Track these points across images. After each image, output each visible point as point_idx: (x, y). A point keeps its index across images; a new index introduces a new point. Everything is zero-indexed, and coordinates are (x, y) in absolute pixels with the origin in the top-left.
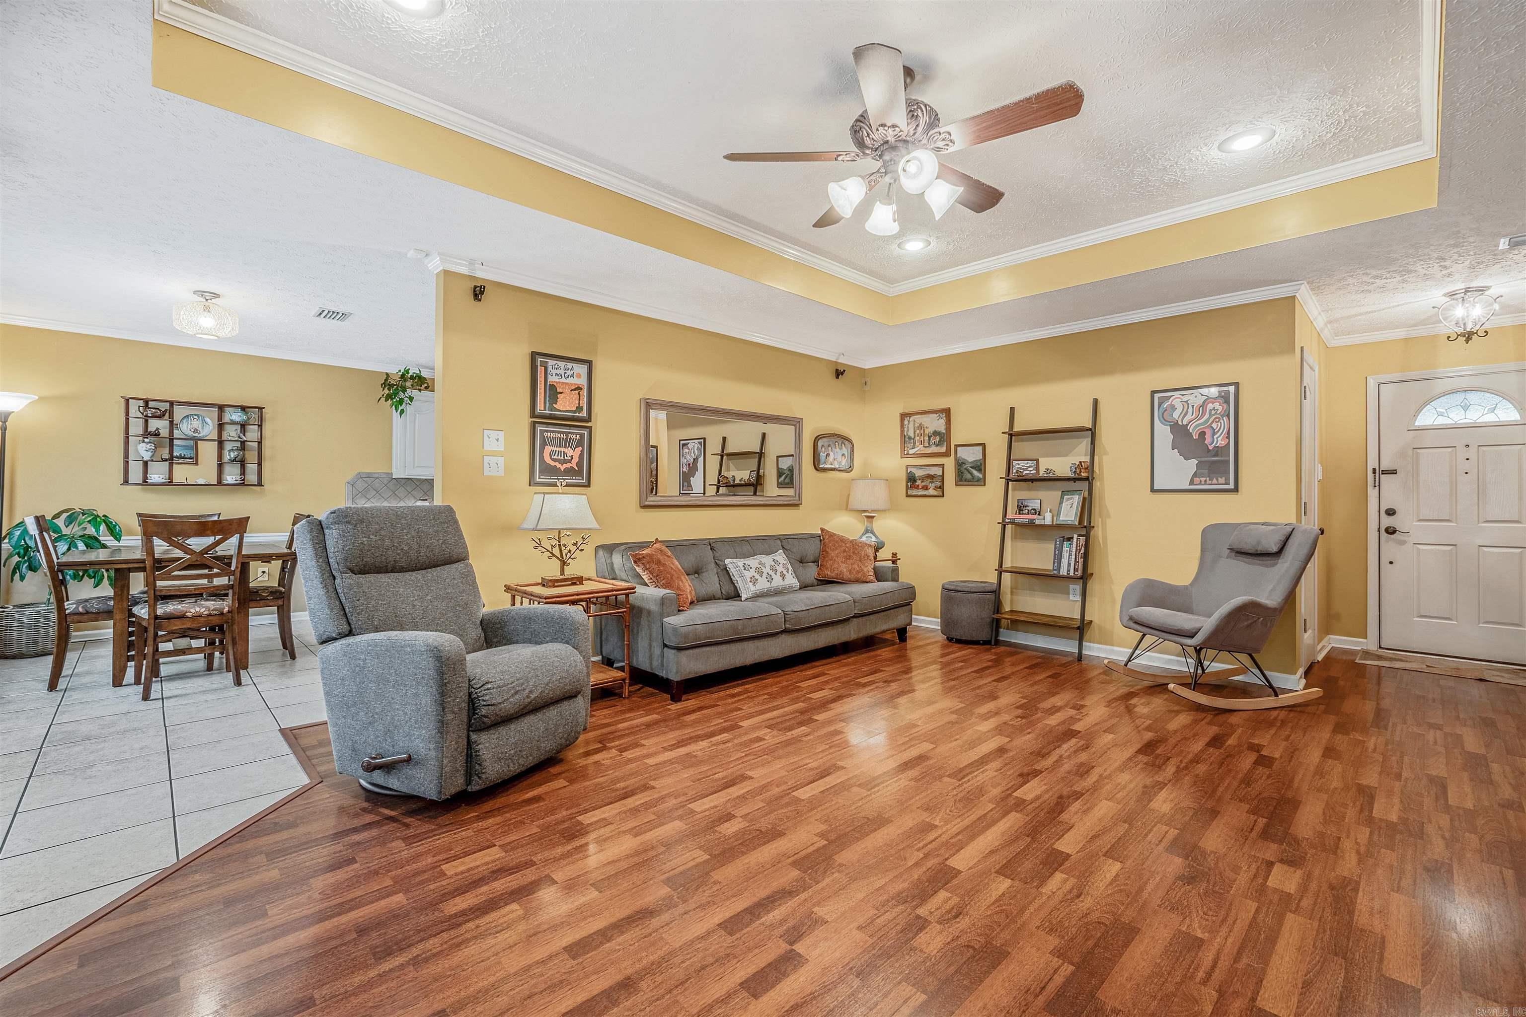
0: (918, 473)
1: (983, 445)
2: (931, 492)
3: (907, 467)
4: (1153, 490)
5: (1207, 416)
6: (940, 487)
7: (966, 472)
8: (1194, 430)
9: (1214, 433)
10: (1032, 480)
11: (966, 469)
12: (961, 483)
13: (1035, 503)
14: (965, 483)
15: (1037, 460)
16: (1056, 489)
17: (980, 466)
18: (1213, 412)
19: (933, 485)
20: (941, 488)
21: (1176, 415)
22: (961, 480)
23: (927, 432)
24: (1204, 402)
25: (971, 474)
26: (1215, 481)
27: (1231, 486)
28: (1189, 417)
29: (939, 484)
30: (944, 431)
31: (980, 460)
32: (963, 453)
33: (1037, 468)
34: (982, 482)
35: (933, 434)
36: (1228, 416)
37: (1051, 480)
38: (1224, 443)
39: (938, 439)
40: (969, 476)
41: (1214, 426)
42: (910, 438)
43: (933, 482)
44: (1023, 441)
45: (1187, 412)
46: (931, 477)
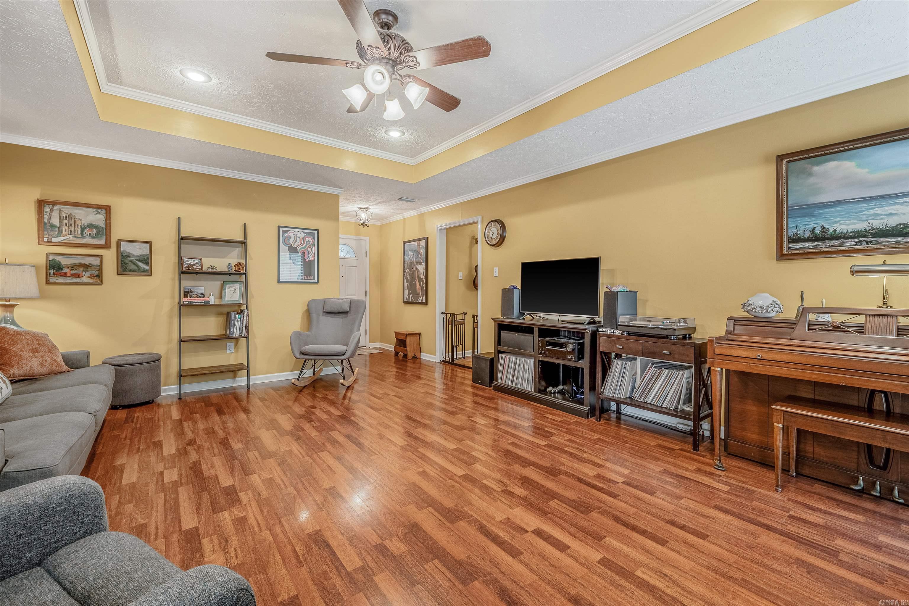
0: (64, 261)
1: (150, 243)
2: (85, 279)
3: (48, 254)
4: (279, 282)
5: (305, 244)
6: (97, 276)
7: (130, 264)
8: (299, 250)
9: (309, 254)
10: (197, 273)
11: (130, 261)
12: (124, 273)
13: (200, 289)
14: (130, 273)
15: (201, 259)
16: (217, 280)
17: (147, 260)
18: (308, 243)
19: (88, 274)
20: (99, 276)
21: (291, 241)
22: (124, 270)
23: (79, 223)
24: (304, 237)
25: (137, 266)
26: (309, 278)
27: (316, 280)
28: (297, 244)
29: (95, 272)
30: (104, 226)
31: (146, 255)
32: (126, 247)
33: (201, 265)
34: (148, 273)
35: (88, 226)
36: (315, 246)
37: (213, 273)
38: (313, 259)
39: (94, 231)
40: (134, 267)
41: (309, 249)
42: (52, 226)
43: (88, 271)
44: (188, 244)
45: (296, 241)
46: (86, 267)
